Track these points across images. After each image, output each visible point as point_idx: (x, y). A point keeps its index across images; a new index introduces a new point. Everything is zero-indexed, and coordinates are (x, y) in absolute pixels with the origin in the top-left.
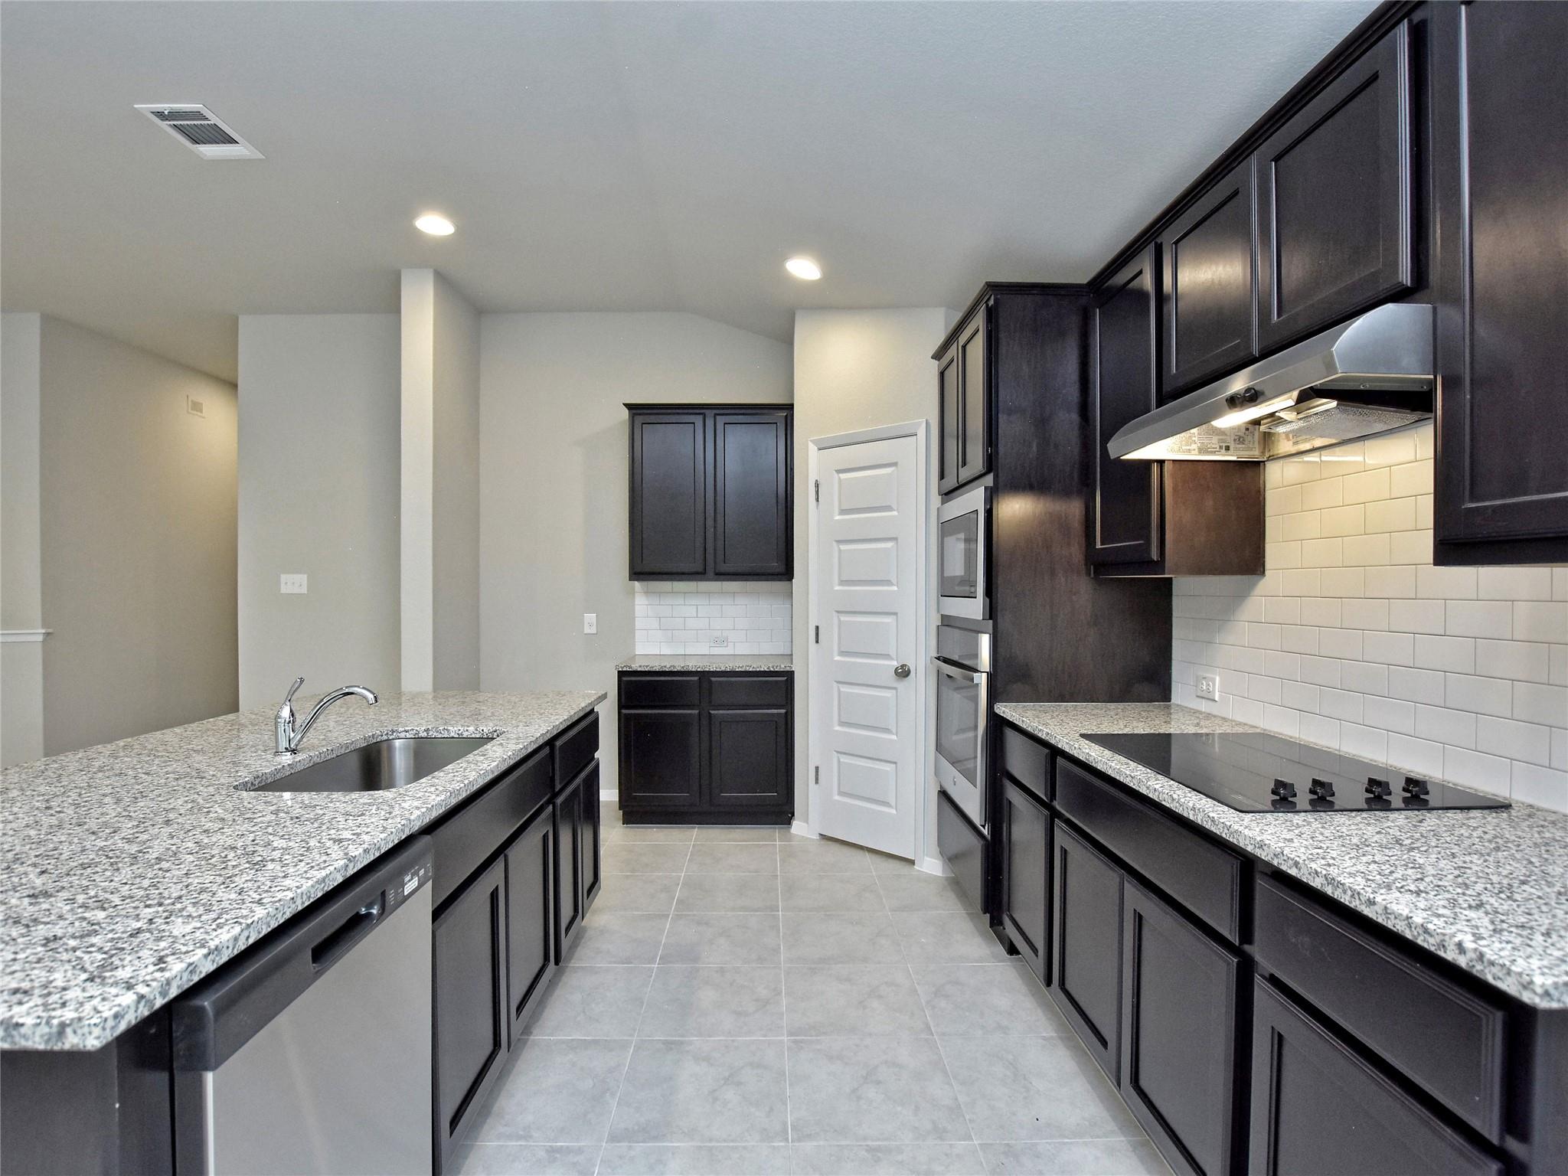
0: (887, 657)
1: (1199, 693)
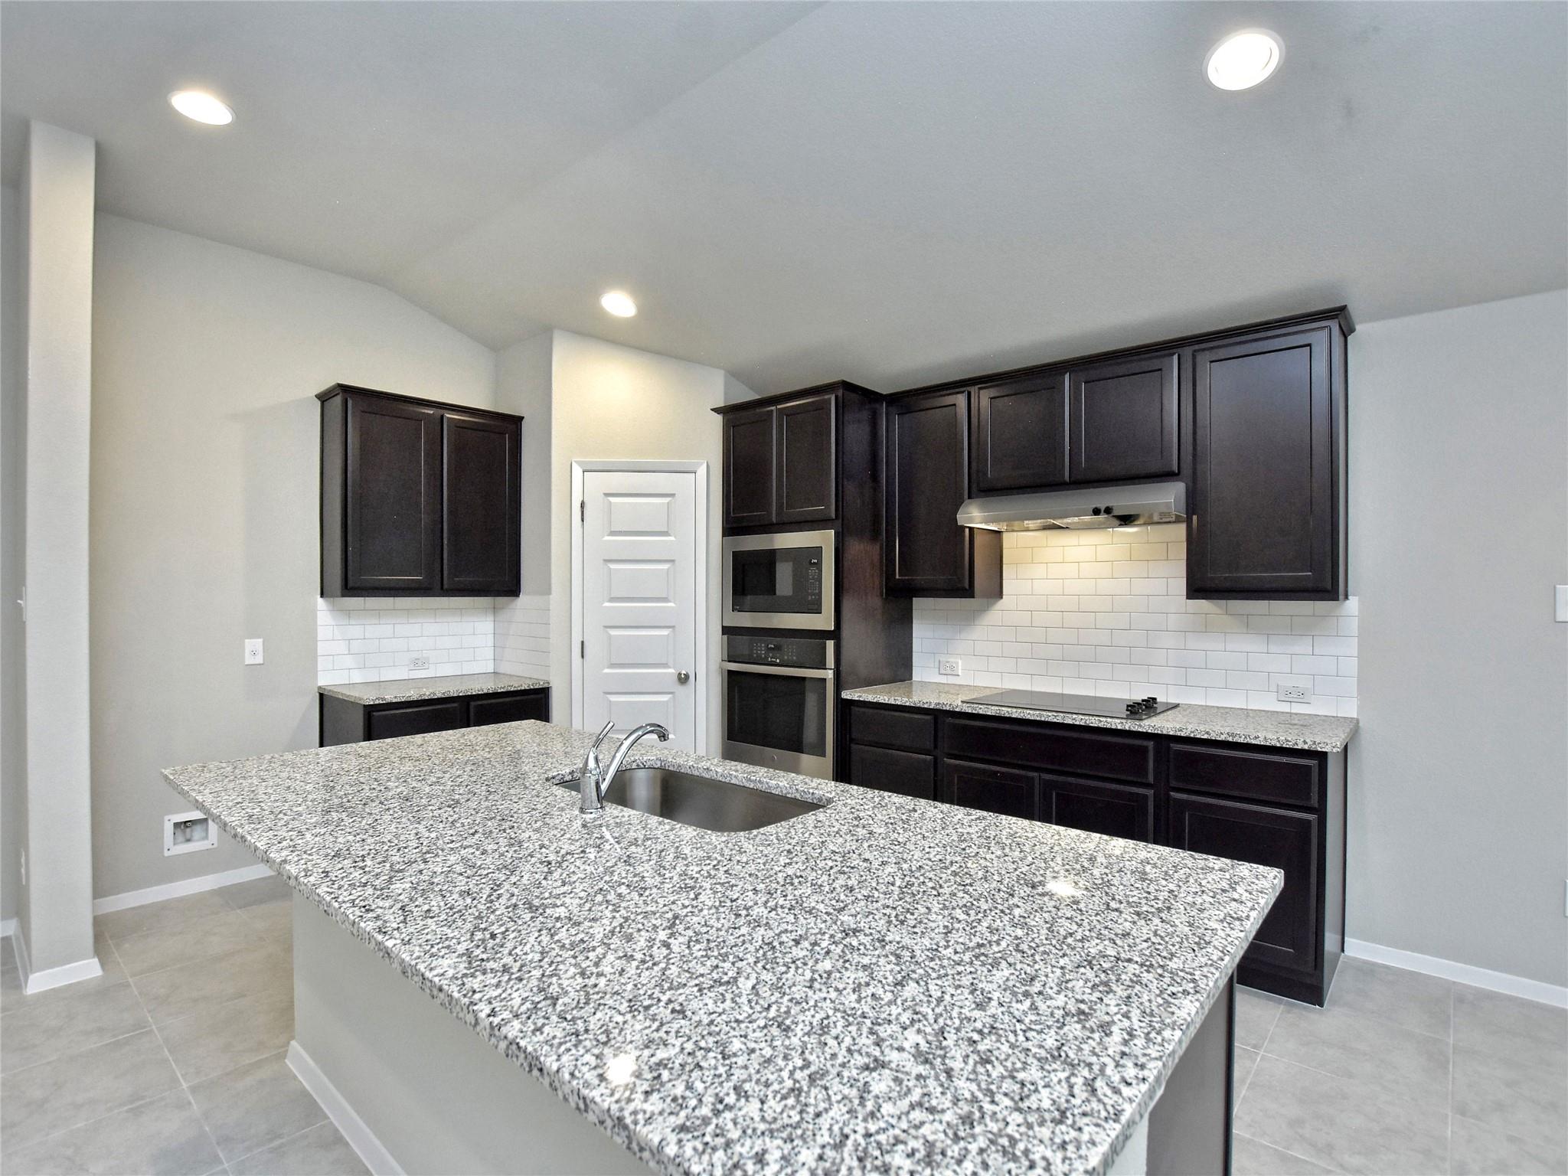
0: (665, 665)
1: (942, 671)
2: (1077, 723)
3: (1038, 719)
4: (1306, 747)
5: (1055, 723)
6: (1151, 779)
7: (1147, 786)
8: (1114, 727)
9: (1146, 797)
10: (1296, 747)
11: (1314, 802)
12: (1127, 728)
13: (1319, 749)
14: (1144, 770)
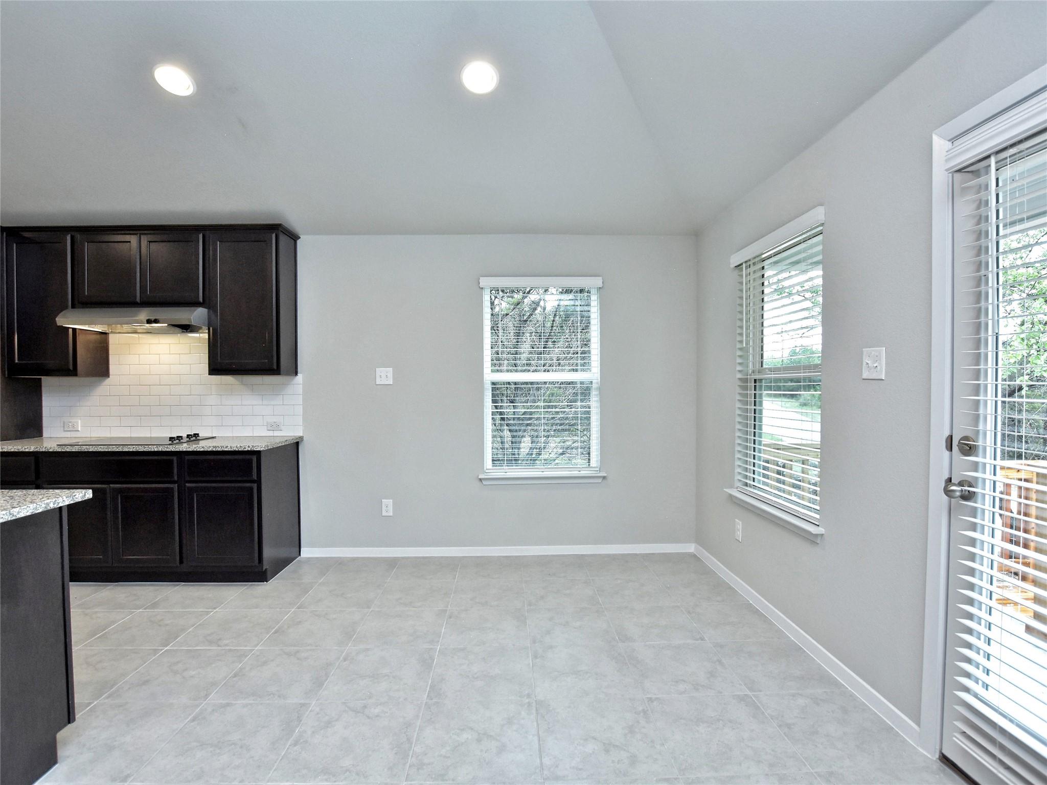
1: (66, 429)
2: (131, 450)
3: (107, 450)
4: (249, 449)
5: (118, 452)
6: (176, 478)
7: (174, 482)
8: (153, 450)
9: (172, 489)
10: (245, 450)
11: (255, 477)
12: (160, 450)
13: (255, 450)
14: (171, 473)
